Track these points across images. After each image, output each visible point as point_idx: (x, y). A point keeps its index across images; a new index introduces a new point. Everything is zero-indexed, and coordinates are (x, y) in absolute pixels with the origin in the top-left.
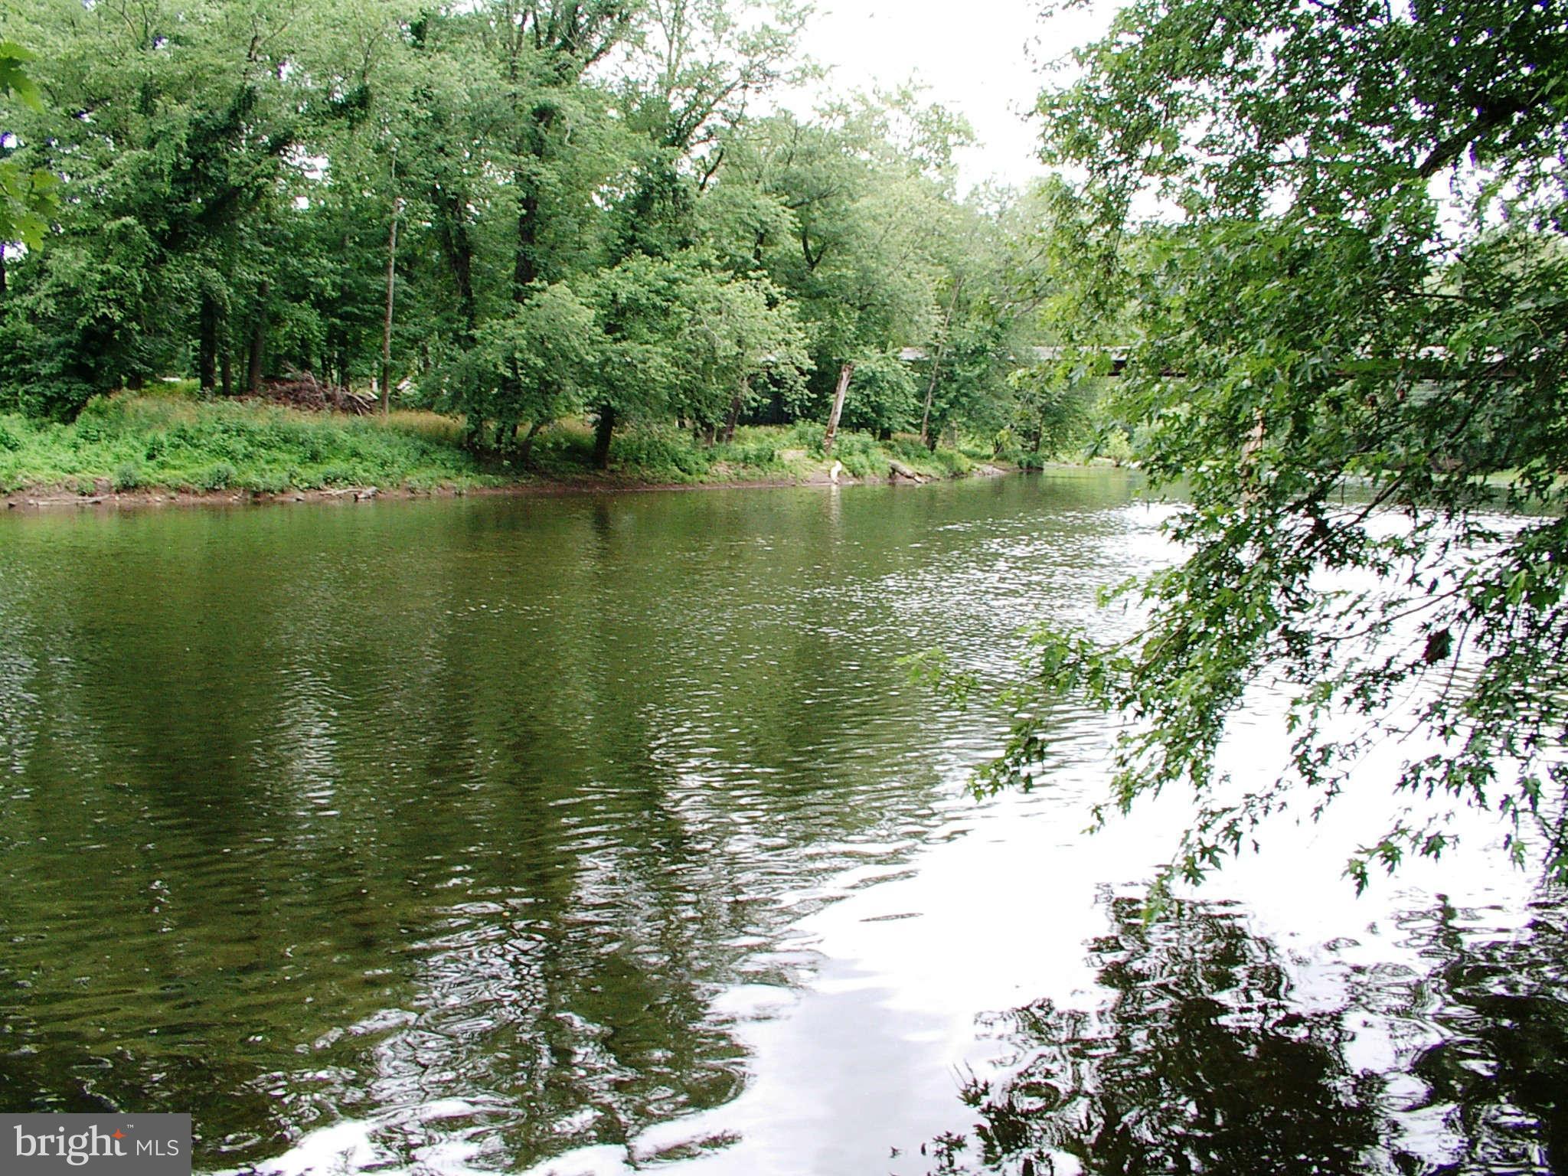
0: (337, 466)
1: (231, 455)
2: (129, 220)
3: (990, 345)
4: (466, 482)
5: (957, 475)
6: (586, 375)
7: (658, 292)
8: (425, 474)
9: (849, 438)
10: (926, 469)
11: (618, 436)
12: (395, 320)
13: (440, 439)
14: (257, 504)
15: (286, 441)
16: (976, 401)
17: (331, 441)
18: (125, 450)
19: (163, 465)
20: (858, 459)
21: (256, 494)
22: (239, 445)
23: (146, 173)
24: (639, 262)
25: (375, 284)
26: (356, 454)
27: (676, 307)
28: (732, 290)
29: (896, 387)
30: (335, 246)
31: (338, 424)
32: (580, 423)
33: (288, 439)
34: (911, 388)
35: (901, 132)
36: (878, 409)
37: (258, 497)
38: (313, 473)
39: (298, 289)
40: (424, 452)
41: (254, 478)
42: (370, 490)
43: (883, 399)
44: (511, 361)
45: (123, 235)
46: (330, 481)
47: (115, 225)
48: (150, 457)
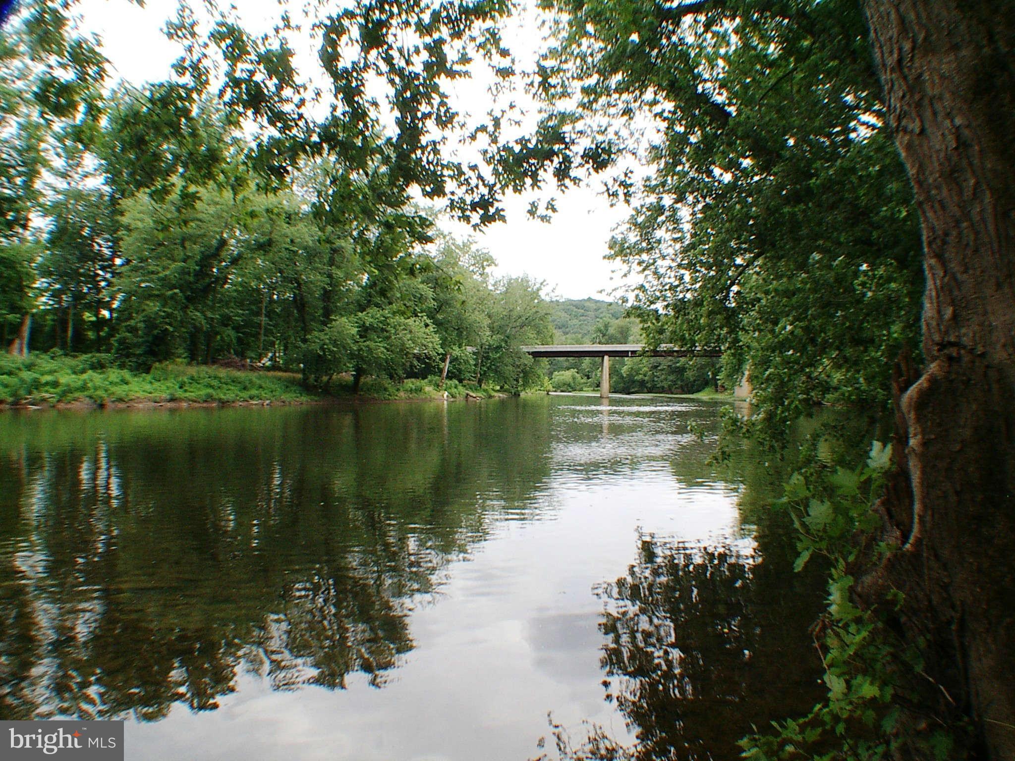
0: (254, 392)
1: (212, 387)
2: (177, 291)
3: (503, 345)
4: (304, 399)
5: (490, 397)
6: (352, 356)
7: (381, 322)
8: (288, 395)
9: (449, 382)
10: (479, 395)
11: (362, 380)
12: (265, 335)
13: (293, 382)
14: (223, 407)
15: (233, 381)
16: (498, 367)
17: (251, 381)
18: (169, 384)
19: (186, 391)
20: (454, 390)
21: (223, 403)
22: (215, 383)
23: (184, 272)
24: (373, 310)
25: (255, 319)
26: (261, 387)
27: (389, 328)
28: (410, 321)
29: (466, 362)
30: (241, 305)
31: (253, 376)
32: (347, 376)
33: (234, 381)
34: (472, 362)
35: (465, 261)
36: (460, 371)
37: (223, 404)
38: (245, 394)
39: (226, 321)
40: (287, 387)
41: (222, 397)
42: (268, 402)
43: (461, 367)
44: (322, 348)
45: (172, 297)
46: (252, 398)
47: (170, 293)
48: (181, 388)
